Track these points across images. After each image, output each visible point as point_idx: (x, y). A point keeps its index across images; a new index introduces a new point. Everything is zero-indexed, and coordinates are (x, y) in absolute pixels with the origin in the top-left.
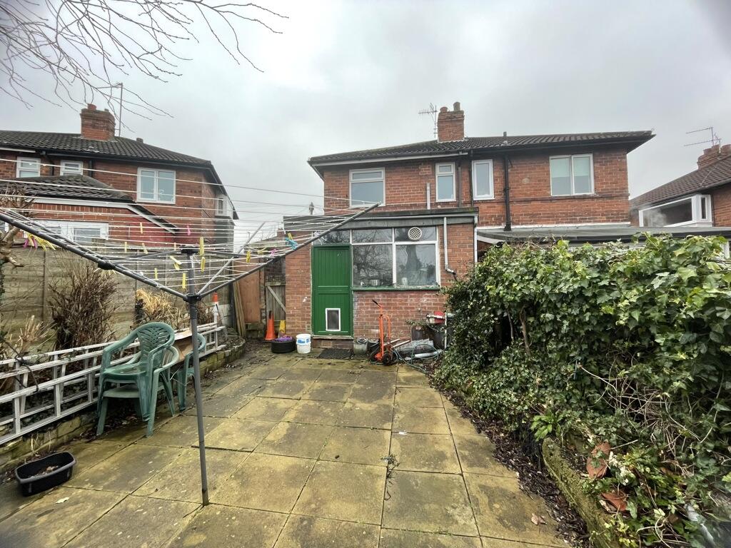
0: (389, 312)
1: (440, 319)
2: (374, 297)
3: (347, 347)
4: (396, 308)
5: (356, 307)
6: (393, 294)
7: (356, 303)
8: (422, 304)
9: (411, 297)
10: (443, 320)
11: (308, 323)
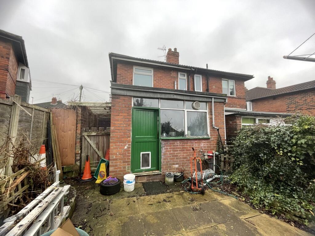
0: (183, 153)
1: (211, 156)
2: (174, 143)
3: (156, 179)
4: (188, 150)
5: (163, 150)
6: (186, 141)
7: (164, 148)
8: (201, 147)
9: (195, 143)
10: (213, 156)
11: (128, 165)
